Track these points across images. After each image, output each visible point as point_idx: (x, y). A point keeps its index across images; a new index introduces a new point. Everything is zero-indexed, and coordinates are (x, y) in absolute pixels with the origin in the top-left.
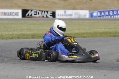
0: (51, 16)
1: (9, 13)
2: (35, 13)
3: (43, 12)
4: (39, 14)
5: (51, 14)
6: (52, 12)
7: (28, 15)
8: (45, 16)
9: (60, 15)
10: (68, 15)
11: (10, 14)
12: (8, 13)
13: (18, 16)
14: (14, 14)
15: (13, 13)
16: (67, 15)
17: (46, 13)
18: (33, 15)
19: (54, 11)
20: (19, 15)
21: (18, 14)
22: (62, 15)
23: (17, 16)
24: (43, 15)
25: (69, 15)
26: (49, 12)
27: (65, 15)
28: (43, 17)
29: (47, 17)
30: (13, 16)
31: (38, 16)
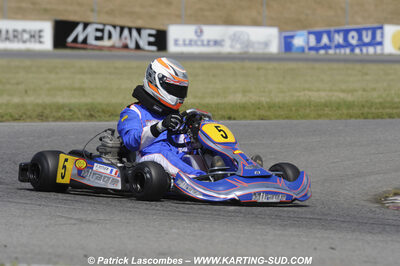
0: (150, 44)
1: (11, 34)
2: (99, 34)
3: (126, 32)
4: (110, 36)
5: (152, 39)
6: (153, 32)
7: (75, 40)
8: (132, 45)
9: (181, 42)
10: (209, 41)
11: (15, 36)
12: (7, 32)
13: (41, 42)
14: (26, 36)
15: (24, 31)
16: (205, 43)
17: (134, 33)
18: (91, 41)
19: (161, 28)
20: (43, 40)
21: (40, 37)
22: (187, 42)
23: (35, 42)
24: (123, 41)
25: (212, 43)
26: (145, 33)
27: (199, 43)
28: (126, 47)
29: (138, 47)
30: (24, 42)
31: (106, 43)
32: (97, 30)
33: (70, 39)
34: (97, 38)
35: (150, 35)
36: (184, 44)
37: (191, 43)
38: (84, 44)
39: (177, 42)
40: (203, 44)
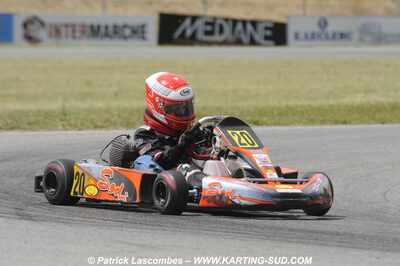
0: (267, 38)
1: (111, 30)
2: (209, 28)
3: (239, 26)
4: (221, 30)
5: (269, 33)
6: (270, 25)
7: (184, 33)
8: (246, 39)
9: (302, 35)
10: (334, 34)
11: (115, 32)
12: (107, 27)
13: (144, 38)
14: (127, 32)
15: (125, 26)
16: (330, 36)
17: (249, 27)
18: (201, 36)
20: (146, 35)
21: (143, 32)
22: (309, 36)
23: (139, 37)
24: (237, 35)
25: (337, 36)
26: (261, 27)
27: (323, 36)
28: (239, 42)
29: (253, 42)
30: (125, 38)
31: (217, 37)
32: (207, 23)
33: (177, 34)
34: (207, 33)
35: (266, 28)
36: (306, 37)
37: (314, 36)
38: (192, 40)
39: (297, 36)
40: (327, 37)
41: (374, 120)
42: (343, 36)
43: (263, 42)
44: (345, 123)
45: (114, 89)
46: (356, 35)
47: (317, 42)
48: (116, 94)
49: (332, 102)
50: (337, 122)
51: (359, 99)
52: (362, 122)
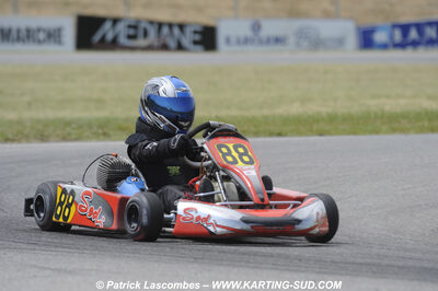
0: (195, 43)
1: (23, 34)
2: (132, 32)
3: (165, 30)
4: (146, 34)
5: (198, 37)
6: (199, 29)
7: (103, 39)
8: (172, 44)
9: (233, 40)
10: (269, 39)
11: (28, 37)
12: (18, 31)
13: (60, 43)
14: (42, 36)
15: (39, 30)
16: (264, 40)
17: (176, 31)
18: (123, 40)
19: (209, 24)
20: (63, 39)
21: (59, 36)
22: (242, 40)
24: (162, 40)
25: (272, 41)
26: (188, 30)
27: (256, 41)
28: (165, 47)
29: (180, 47)
30: (39, 42)
31: (141, 42)
32: (130, 26)
33: (97, 38)
34: (130, 37)
35: (195, 32)
36: (239, 42)
37: (246, 41)
38: (114, 45)
39: (228, 40)
40: (261, 42)
41: (311, 132)
42: (278, 40)
43: (192, 46)
44: (280, 135)
45: (26, 99)
46: (292, 40)
47: (250, 48)
48: (29, 104)
49: (266, 112)
50: (271, 134)
51: (295, 109)
52: (299, 134)
